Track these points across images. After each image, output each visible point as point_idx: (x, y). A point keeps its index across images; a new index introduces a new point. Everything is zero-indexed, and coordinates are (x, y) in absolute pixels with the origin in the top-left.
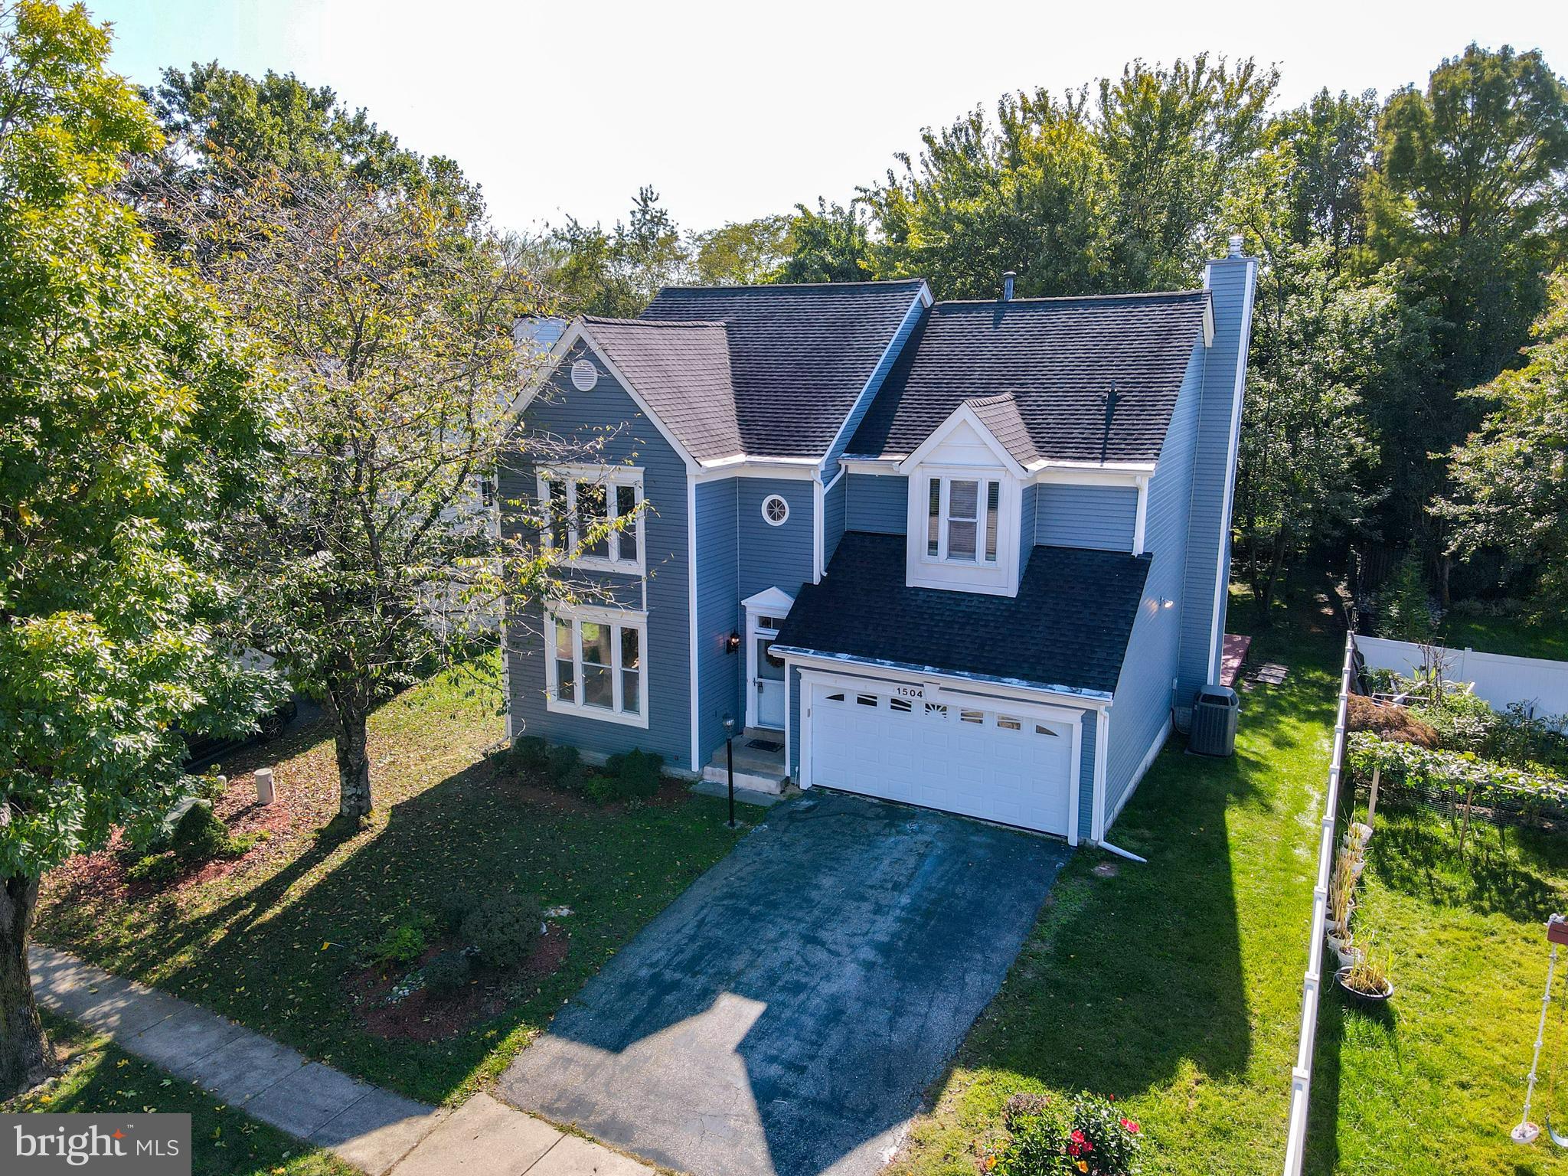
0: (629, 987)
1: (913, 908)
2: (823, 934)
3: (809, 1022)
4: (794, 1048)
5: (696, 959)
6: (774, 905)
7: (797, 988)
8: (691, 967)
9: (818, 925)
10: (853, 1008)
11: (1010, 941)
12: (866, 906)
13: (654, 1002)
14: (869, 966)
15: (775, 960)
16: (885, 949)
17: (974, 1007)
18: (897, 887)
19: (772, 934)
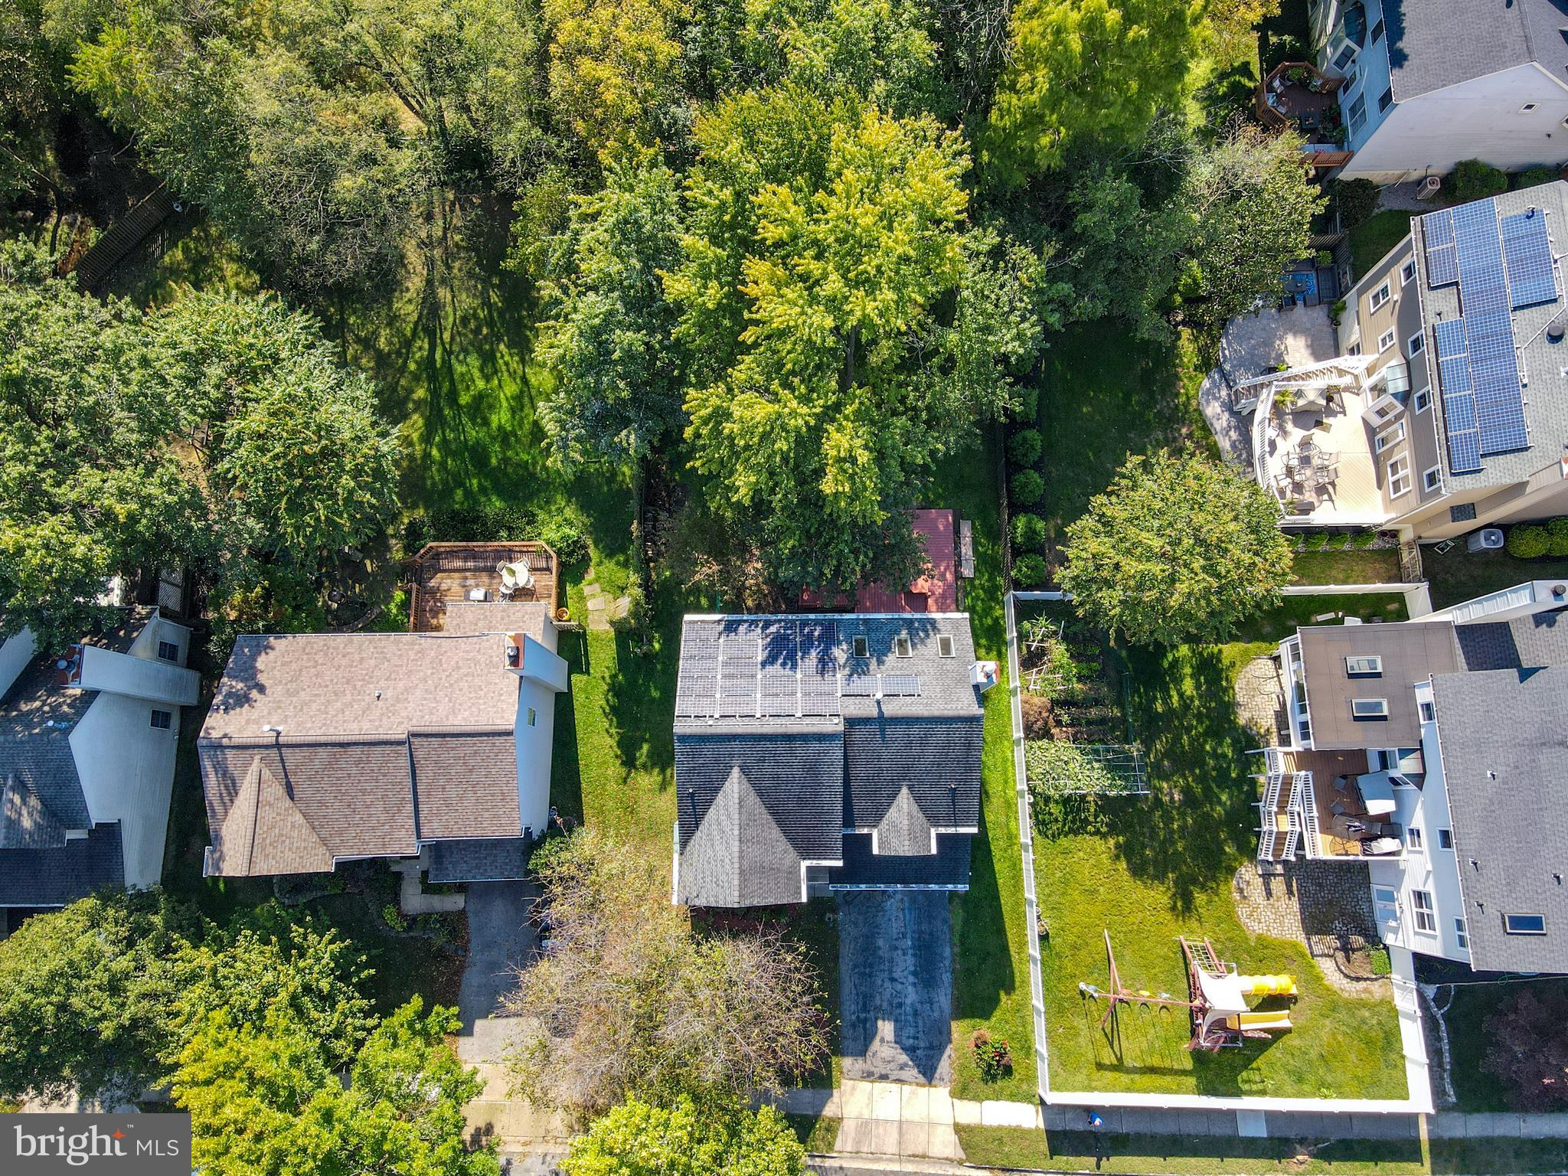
0: (854, 1026)
1: (913, 947)
2: (895, 975)
3: (910, 1018)
4: (912, 1031)
5: (864, 1004)
6: (871, 966)
7: (900, 1005)
8: (865, 1009)
9: (891, 971)
10: (919, 1006)
11: (947, 952)
12: (900, 952)
13: (865, 1029)
14: (914, 985)
15: (887, 995)
16: (915, 974)
17: (949, 991)
18: (904, 936)
19: (879, 982)
